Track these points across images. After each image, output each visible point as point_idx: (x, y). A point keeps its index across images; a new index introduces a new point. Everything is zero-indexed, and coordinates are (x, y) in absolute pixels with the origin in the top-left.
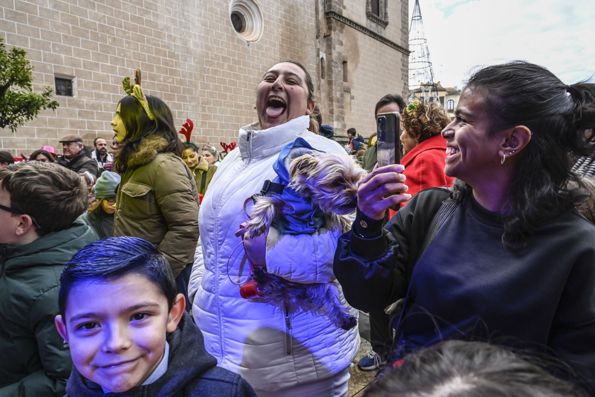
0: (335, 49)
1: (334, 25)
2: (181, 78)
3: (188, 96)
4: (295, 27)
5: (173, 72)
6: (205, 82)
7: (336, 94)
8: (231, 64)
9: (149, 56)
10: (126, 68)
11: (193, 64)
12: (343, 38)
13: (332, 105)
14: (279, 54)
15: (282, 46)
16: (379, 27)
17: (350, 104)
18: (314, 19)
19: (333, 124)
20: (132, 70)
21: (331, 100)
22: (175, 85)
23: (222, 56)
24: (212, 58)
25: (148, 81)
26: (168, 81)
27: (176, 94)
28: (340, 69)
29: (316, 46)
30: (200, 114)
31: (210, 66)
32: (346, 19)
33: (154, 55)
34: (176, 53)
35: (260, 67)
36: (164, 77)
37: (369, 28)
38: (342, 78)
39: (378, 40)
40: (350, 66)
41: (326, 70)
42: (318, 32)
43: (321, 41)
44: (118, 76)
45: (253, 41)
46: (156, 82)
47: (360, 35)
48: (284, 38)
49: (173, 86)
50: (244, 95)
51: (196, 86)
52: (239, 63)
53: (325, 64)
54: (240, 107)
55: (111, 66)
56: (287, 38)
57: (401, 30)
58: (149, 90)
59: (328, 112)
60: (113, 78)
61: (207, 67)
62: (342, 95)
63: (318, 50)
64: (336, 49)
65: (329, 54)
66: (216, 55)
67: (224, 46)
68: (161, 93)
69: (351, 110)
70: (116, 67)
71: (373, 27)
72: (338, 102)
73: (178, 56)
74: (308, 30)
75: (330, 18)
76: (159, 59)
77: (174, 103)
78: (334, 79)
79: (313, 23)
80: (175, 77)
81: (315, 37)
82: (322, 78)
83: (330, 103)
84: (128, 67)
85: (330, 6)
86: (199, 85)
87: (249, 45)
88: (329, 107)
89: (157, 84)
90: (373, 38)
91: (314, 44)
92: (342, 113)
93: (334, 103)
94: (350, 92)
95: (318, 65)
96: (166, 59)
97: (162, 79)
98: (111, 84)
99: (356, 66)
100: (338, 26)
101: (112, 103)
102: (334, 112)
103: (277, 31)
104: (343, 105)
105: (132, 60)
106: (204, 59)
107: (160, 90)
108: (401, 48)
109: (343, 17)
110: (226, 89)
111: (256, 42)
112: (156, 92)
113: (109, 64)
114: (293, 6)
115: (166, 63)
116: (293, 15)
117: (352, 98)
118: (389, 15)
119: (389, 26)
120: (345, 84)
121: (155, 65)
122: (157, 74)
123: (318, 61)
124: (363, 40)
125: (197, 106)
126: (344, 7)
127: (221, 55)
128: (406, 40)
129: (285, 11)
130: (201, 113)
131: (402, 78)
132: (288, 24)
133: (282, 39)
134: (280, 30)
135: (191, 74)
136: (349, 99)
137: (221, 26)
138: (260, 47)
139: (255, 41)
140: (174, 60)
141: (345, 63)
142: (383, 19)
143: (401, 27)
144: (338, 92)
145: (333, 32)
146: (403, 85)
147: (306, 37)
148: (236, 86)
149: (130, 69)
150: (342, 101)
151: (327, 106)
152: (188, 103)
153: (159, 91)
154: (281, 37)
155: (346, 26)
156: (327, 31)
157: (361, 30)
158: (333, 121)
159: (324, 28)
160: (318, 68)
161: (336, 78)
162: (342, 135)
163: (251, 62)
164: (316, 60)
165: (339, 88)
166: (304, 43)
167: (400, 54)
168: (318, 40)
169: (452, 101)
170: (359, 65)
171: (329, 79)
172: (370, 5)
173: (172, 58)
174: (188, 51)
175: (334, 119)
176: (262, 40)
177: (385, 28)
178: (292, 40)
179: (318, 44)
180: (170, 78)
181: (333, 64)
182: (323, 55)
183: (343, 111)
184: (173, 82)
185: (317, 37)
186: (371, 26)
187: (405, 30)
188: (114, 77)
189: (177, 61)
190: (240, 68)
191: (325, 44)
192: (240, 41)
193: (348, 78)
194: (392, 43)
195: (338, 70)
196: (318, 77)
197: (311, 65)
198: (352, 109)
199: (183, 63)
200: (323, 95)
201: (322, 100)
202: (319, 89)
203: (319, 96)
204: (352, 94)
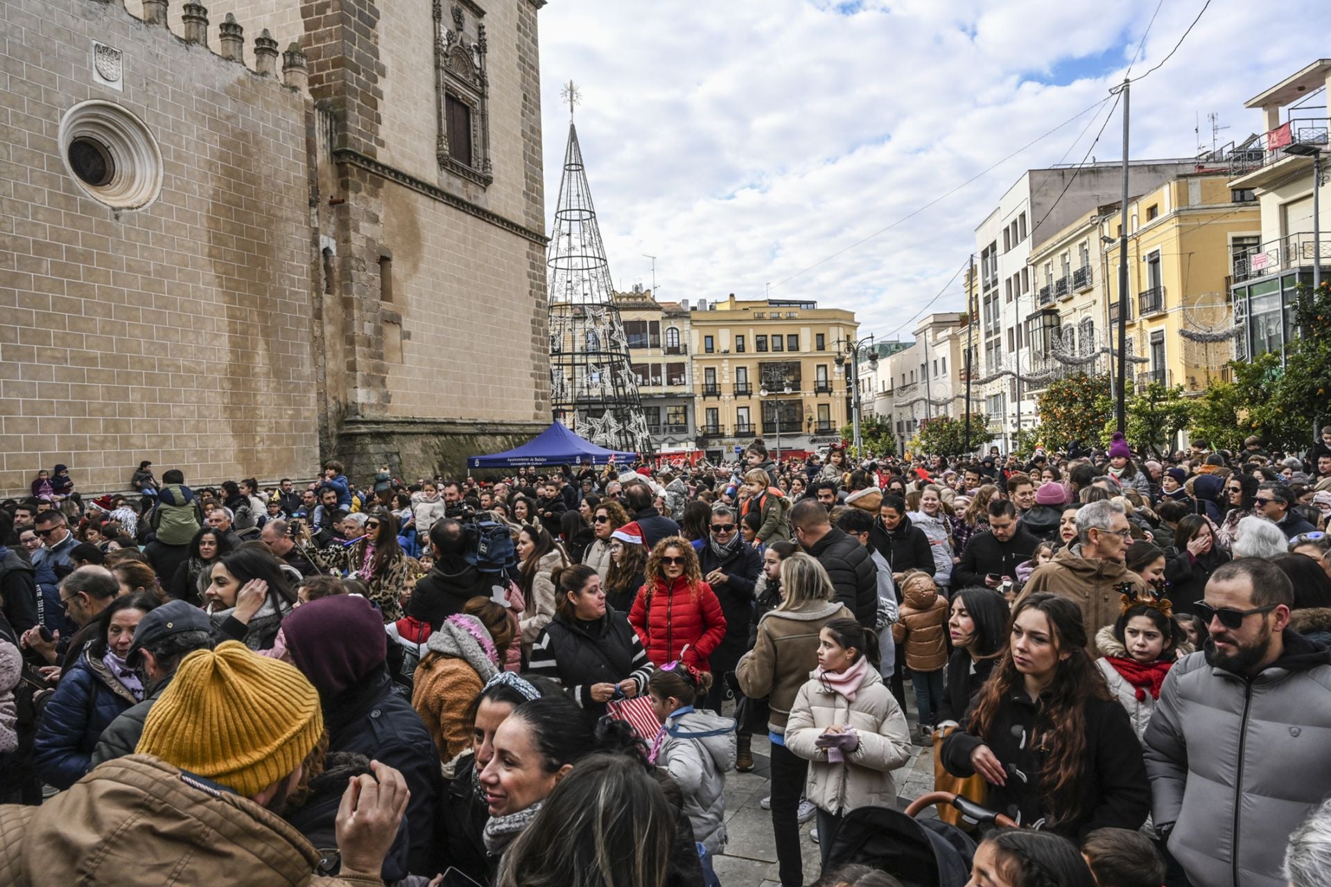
0: (357, 230)
1: (354, 178)
4: (252, 180)
7: (363, 328)
8: (63, 261)
12: (375, 205)
13: (352, 352)
14: (206, 238)
15: (214, 221)
16: (471, 187)
17: (401, 349)
18: (303, 164)
19: (357, 395)
21: (351, 341)
23: (34, 241)
28: (371, 274)
29: (309, 222)
32: (384, 167)
35: (152, 269)
37: (444, 188)
38: (378, 292)
39: (467, 213)
40: (398, 268)
41: (336, 275)
42: (315, 192)
43: (321, 212)
45: (131, 208)
47: (422, 204)
48: (220, 203)
50: (102, 332)
52: (87, 257)
53: (335, 262)
54: (91, 361)
56: (229, 202)
57: (525, 194)
59: (344, 367)
62: (379, 331)
63: (315, 232)
64: (361, 231)
65: (344, 241)
66: (15, 238)
67: (40, 217)
69: (403, 363)
71: (456, 186)
72: (369, 346)
74: (288, 188)
75: (344, 164)
78: (356, 296)
79: (301, 173)
81: (307, 202)
82: (328, 292)
83: (348, 347)
85: (344, 139)
87: (117, 217)
88: (346, 357)
90: (456, 208)
91: (303, 219)
92: (380, 369)
93: (357, 348)
94: (401, 326)
95: (315, 264)
99: (415, 267)
100: (364, 180)
102: (358, 368)
103: (201, 186)
104: (383, 351)
108: (526, 231)
109: (377, 165)
110: (47, 319)
111: (140, 209)
114: (245, 135)
116: (247, 152)
117: (407, 335)
118: (493, 161)
119: (495, 184)
120: (386, 306)
123: (315, 255)
124: (431, 214)
126: (382, 144)
127: (31, 238)
128: (539, 217)
129: (223, 143)
131: (531, 293)
132: (230, 173)
133: (214, 205)
134: (210, 186)
136: (398, 338)
137: (31, 171)
138: (149, 222)
139: (137, 208)
141: (384, 261)
142: (480, 171)
143: (524, 189)
144: (366, 324)
145: (351, 195)
146: (534, 307)
147: (281, 201)
148: (79, 311)
150: (379, 343)
151: (341, 355)
154: (210, 201)
155: (386, 183)
156: (338, 192)
157: (425, 192)
158: (356, 388)
159: (329, 184)
160: (316, 270)
161: (361, 293)
162: (380, 419)
163: (124, 257)
164: (308, 253)
165: (369, 315)
166: (275, 216)
167: (524, 245)
168: (314, 211)
169: (675, 331)
170: (423, 266)
171: (344, 295)
172: (445, 140)
175: (359, 383)
176: (156, 205)
177: (484, 189)
178: (243, 209)
179: (315, 218)
181: (353, 263)
182: (326, 241)
183: (383, 365)
185: (312, 204)
186: (449, 184)
187: (533, 194)
190: (89, 270)
191: (333, 219)
192: (88, 207)
193: (395, 292)
194: (503, 221)
195: (367, 276)
196: (317, 289)
197: (296, 264)
198: (406, 360)
200: (329, 330)
201: (327, 343)
202: (318, 315)
203: (317, 333)
204: (405, 328)
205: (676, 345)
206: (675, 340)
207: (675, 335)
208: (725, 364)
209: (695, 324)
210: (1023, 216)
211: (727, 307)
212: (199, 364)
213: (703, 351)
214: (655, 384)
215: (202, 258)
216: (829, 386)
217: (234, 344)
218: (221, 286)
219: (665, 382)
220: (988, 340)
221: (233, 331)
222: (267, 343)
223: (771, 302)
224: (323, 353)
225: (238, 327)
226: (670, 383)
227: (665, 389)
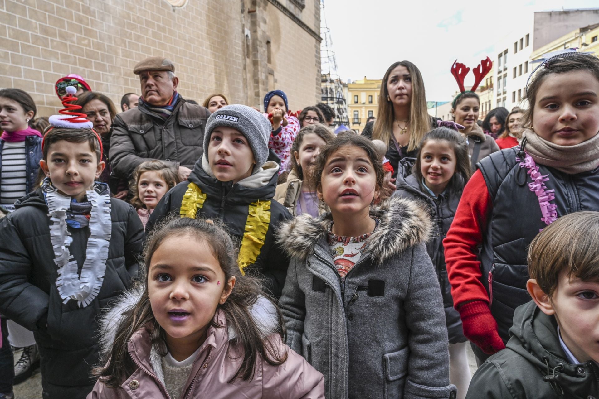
0: (259, 27)
2: (99, 41)
3: (108, 64)
5: (89, 33)
6: (127, 49)
7: (261, 75)
8: (156, 31)
9: (57, 7)
10: (28, 18)
11: (112, 25)
12: (266, 15)
13: (258, 87)
14: (205, 25)
15: (208, 16)
16: (297, 9)
19: (259, 108)
20: (36, 23)
21: (257, 81)
22: (92, 49)
23: (146, 20)
24: (134, 21)
25: (58, 39)
26: (83, 42)
27: (93, 60)
28: (264, 49)
29: (241, 21)
30: (121, 88)
31: (132, 29)
33: (64, 7)
34: (92, 8)
35: (187, 38)
36: (77, 37)
37: (288, 8)
38: (267, 59)
39: (296, 22)
40: (273, 47)
41: (251, 49)
42: (243, 5)
43: (246, 17)
44: (18, 28)
45: (178, 7)
46: (68, 43)
47: (281, 15)
48: (210, 7)
49: (90, 51)
51: (116, 53)
53: (250, 43)
55: (7, 14)
56: (213, 7)
57: (315, 15)
58: (59, 52)
59: (253, 94)
60: (11, 31)
61: (129, 31)
62: (267, 78)
63: (243, 26)
64: (261, 27)
65: (254, 31)
66: (138, 17)
67: (147, 7)
68: (75, 58)
70: (15, 17)
71: (292, 8)
72: (264, 85)
73: (94, 12)
74: (234, 3)
76: (71, 13)
77: (91, 72)
78: (259, 60)
80: (91, 39)
81: (240, 11)
82: (248, 57)
83: (256, 85)
84: (31, 17)
86: (120, 52)
87: (174, 11)
88: (254, 89)
89: (70, 45)
90: (292, 20)
91: (239, 19)
93: (260, 85)
94: (273, 75)
95: (243, 42)
96: (79, 15)
97: (75, 39)
98: (8, 38)
99: (279, 47)
100: (261, 2)
101: (10, 64)
102: (260, 95)
104: (268, 87)
105: (36, 9)
106: (126, 20)
107: (74, 53)
108: (315, 34)
111: (182, 8)
112: (69, 56)
113: (5, 11)
115: (80, 20)
117: (276, 81)
119: (304, 10)
120: (269, 66)
121: (66, 20)
122: (69, 32)
123: (243, 38)
124: (284, 20)
125: (118, 77)
127: (144, 18)
128: (318, 27)
130: (123, 86)
131: (316, 65)
133: (209, 9)
135: (110, 38)
136: (273, 82)
138: (186, 15)
139: (181, 6)
140: (90, 17)
141: (268, 42)
142: (300, 2)
143: (314, 12)
144: (263, 74)
145: (257, 8)
146: (316, 72)
147: (231, 9)
149: (33, 21)
150: (267, 83)
151: (252, 89)
152: (108, 73)
153: (72, 55)
154: (207, 6)
155: (269, 4)
156: (251, 7)
157: (282, 10)
158: (259, 105)
159: (248, 2)
160: (244, 45)
161: (261, 58)
163: (177, 31)
164: (241, 36)
165: (264, 69)
166: (229, 17)
167: (313, 40)
168: (243, 15)
170: (281, 47)
171: (254, 59)
173: (87, 14)
174: (106, 8)
175: (260, 102)
176: (187, 6)
177: (301, 11)
178: (218, 11)
179: (243, 19)
180: (85, 39)
181: (258, 43)
182: (247, 32)
184: (89, 45)
185: (243, 11)
186: (290, 7)
187: (317, 16)
188: (13, 29)
189: (93, 18)
190: (165, 37)
191: (249, 20)
193: (272, 59)
194: (308, 28)
195: (262, 50)
196: (244, 55)
197: (237, 41)
199: (101, 23)
200: (249, 76)
201: (248, 82)
202: (245, 69)
203: (245, 77)
204: (276, 77)
208: (363, 110)
209: (350, 89)
210: (528, 36)
211: (363, 82)
212: (205, 87)
213: (353, 103)
215: (205, 35)
217: (217, 79)
218: (211, 50)
220: (499, 97)
221: (216, 73)
222: (228, 80)
224: (247, 87)
225: (218, 71)
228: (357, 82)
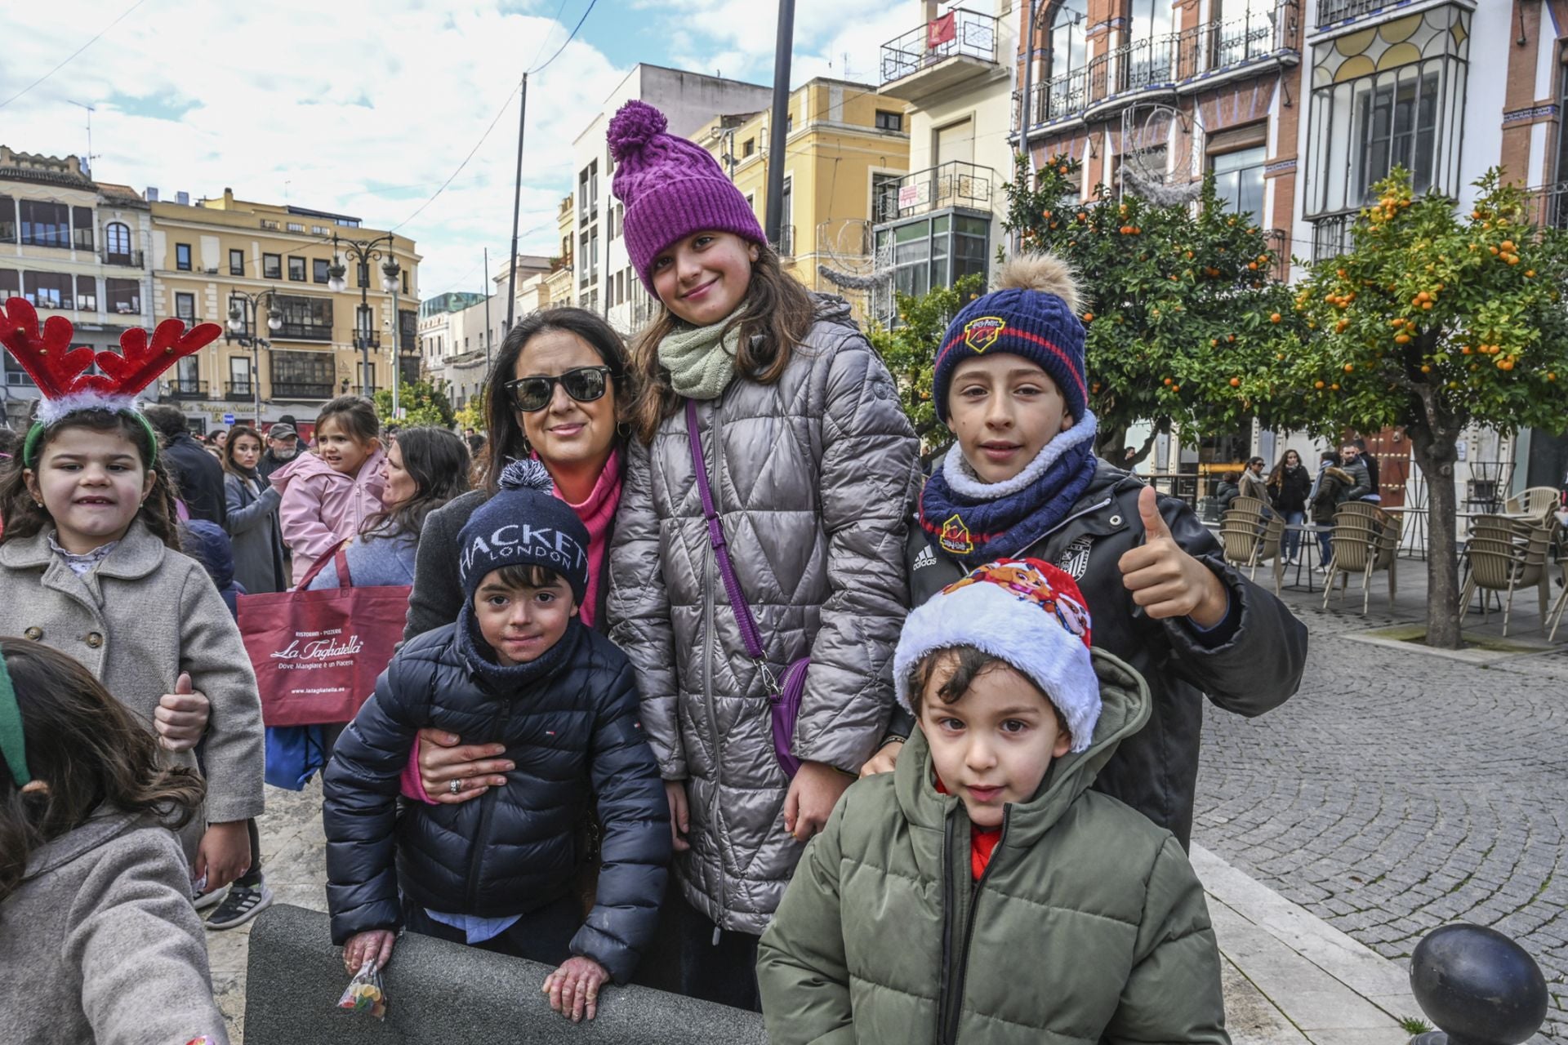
205: (124, 250)
206: (124, 243)
207: (123, 236)
208: (211, 290)
209: (158, 222)
211: (221, 206)
213: (174, 266)
214: (86, 309)
216: (375, 339)
219: (102, 306)
220: (584, 289)
223: (293, 211)
226: (112, 309)
227: (103, 318)
228: (208, 205)
